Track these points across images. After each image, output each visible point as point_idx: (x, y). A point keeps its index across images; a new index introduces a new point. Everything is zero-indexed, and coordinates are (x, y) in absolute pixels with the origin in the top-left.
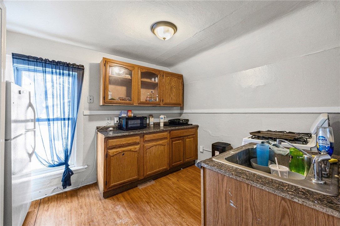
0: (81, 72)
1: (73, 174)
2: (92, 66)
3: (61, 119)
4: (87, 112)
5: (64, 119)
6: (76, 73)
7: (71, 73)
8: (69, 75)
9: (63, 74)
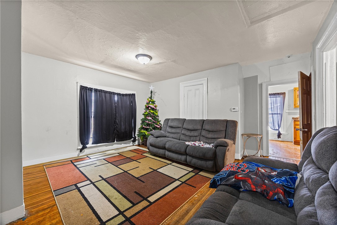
0: (284, 95)
1: (281, 134)
2: (289, 91)
3: (277, 114)
4: (287, 111)
5: (278, 114)
6: (282, 96)
7: (280, 96)
8: (279, 97)
9: (277, 97)
